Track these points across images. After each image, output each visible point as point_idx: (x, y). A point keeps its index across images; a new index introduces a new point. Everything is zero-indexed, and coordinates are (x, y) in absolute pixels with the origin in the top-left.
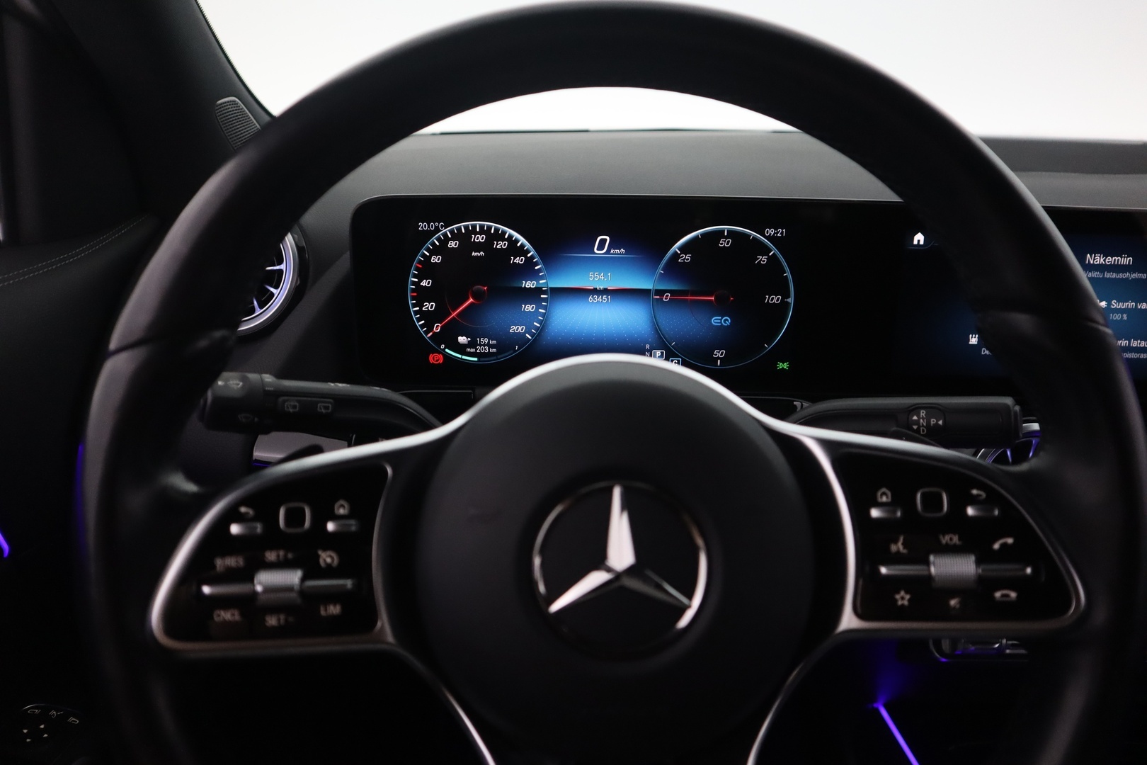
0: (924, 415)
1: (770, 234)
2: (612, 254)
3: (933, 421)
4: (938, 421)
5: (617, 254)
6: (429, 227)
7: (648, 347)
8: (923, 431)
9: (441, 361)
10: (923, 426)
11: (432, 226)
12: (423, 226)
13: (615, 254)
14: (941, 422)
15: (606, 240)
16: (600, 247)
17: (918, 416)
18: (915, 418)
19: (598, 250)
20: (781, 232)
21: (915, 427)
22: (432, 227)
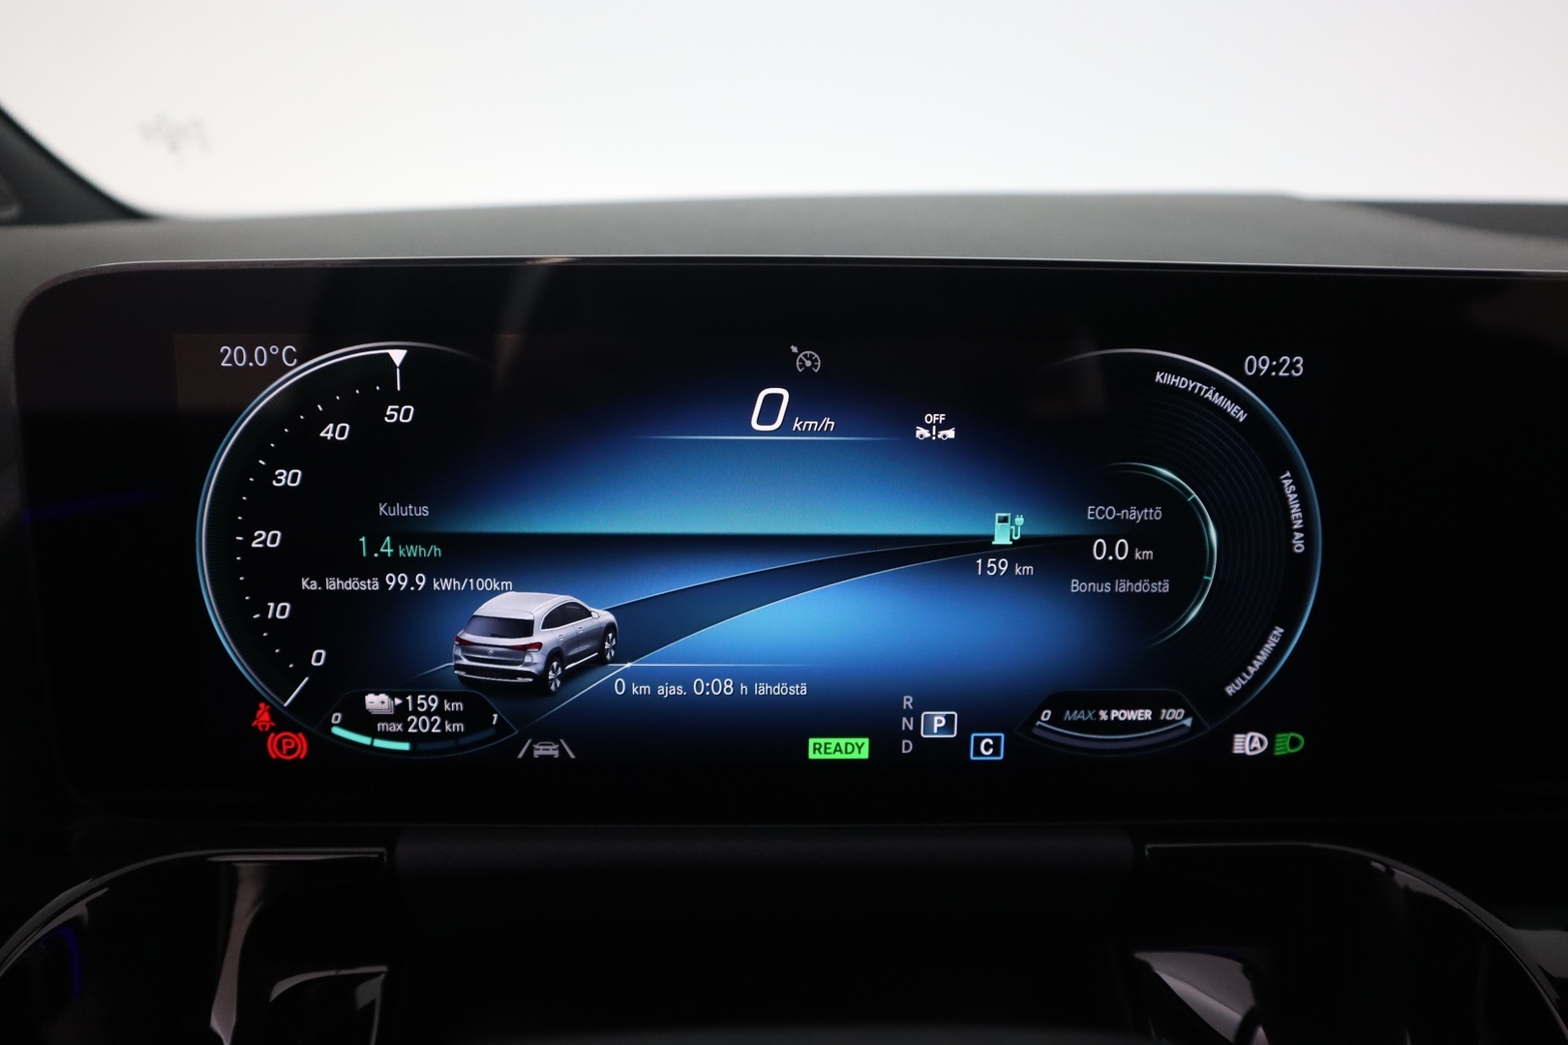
1: (1259, 370)
2: (797, 433)
5: (812, 433)
6: (251, 358)
7: (908, 702)
9: (302, 752)
11: (261, 357)
12: (232, 355)
13: (806, 433)
15: (780, 397)
16: (767, 416)
19: (759, 422)
20: (1293, 366)
22: (261, 360)
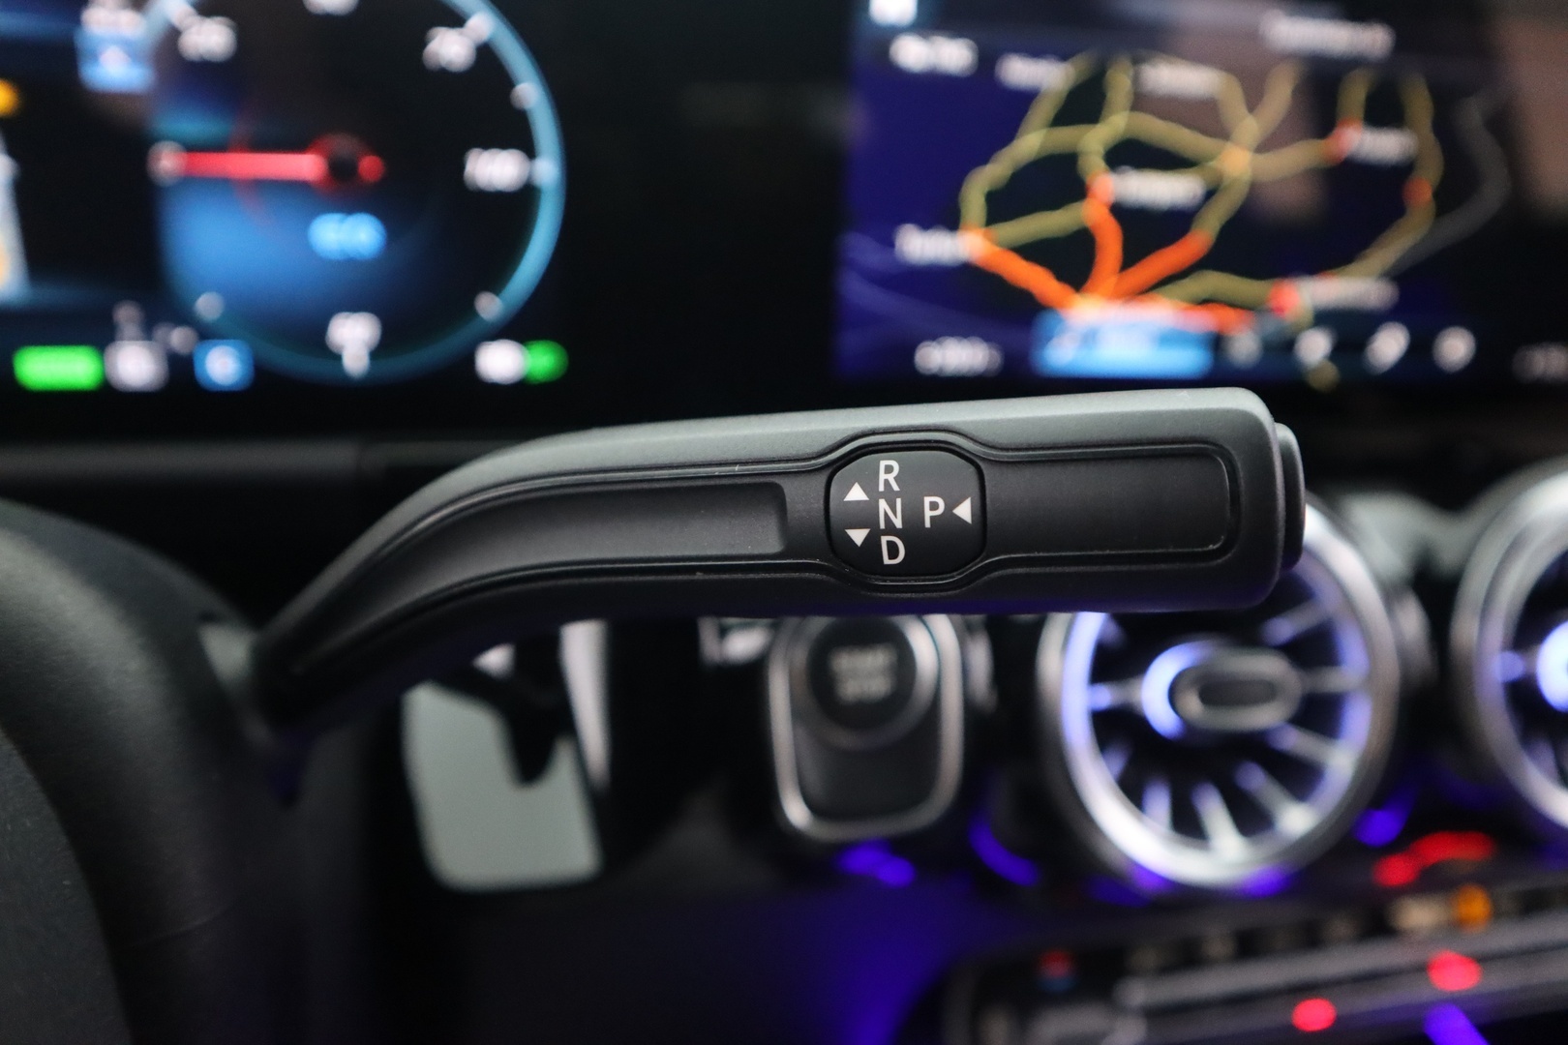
0: (891, 477)
3: (932, 507)
4: (951, 505)
8: (893, 551)
10: (891, 529)
14: (965, 511)
17: (870, 486)
18: (856, 494)
21: (858, 536)
